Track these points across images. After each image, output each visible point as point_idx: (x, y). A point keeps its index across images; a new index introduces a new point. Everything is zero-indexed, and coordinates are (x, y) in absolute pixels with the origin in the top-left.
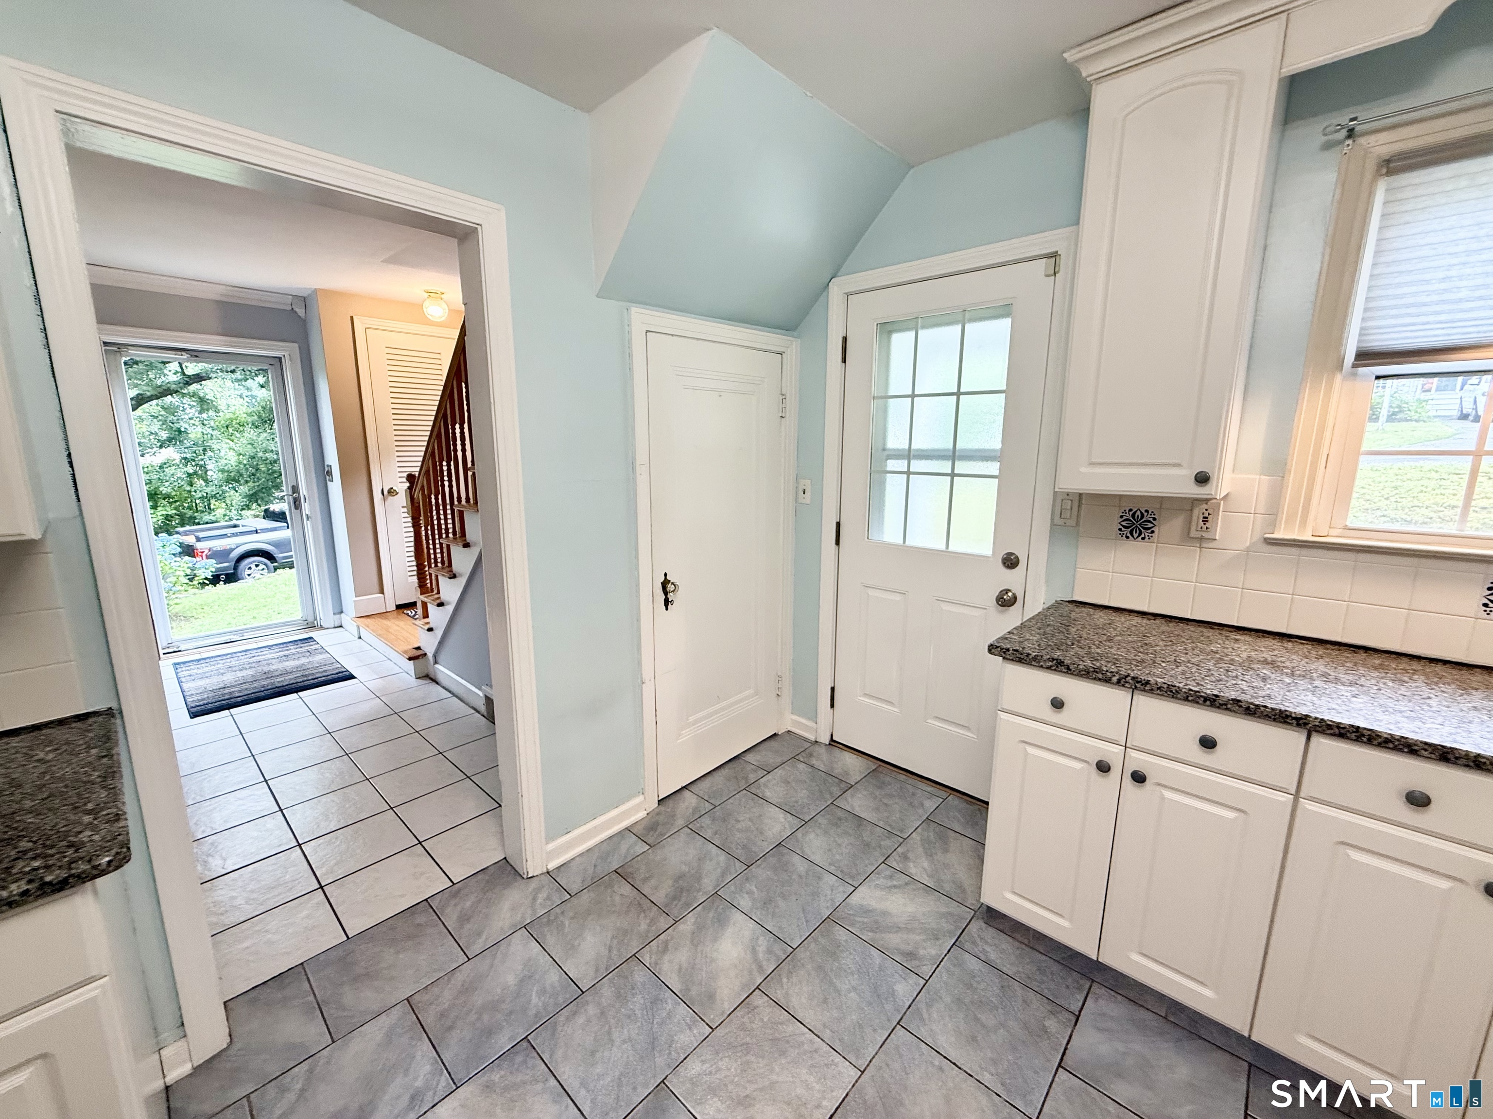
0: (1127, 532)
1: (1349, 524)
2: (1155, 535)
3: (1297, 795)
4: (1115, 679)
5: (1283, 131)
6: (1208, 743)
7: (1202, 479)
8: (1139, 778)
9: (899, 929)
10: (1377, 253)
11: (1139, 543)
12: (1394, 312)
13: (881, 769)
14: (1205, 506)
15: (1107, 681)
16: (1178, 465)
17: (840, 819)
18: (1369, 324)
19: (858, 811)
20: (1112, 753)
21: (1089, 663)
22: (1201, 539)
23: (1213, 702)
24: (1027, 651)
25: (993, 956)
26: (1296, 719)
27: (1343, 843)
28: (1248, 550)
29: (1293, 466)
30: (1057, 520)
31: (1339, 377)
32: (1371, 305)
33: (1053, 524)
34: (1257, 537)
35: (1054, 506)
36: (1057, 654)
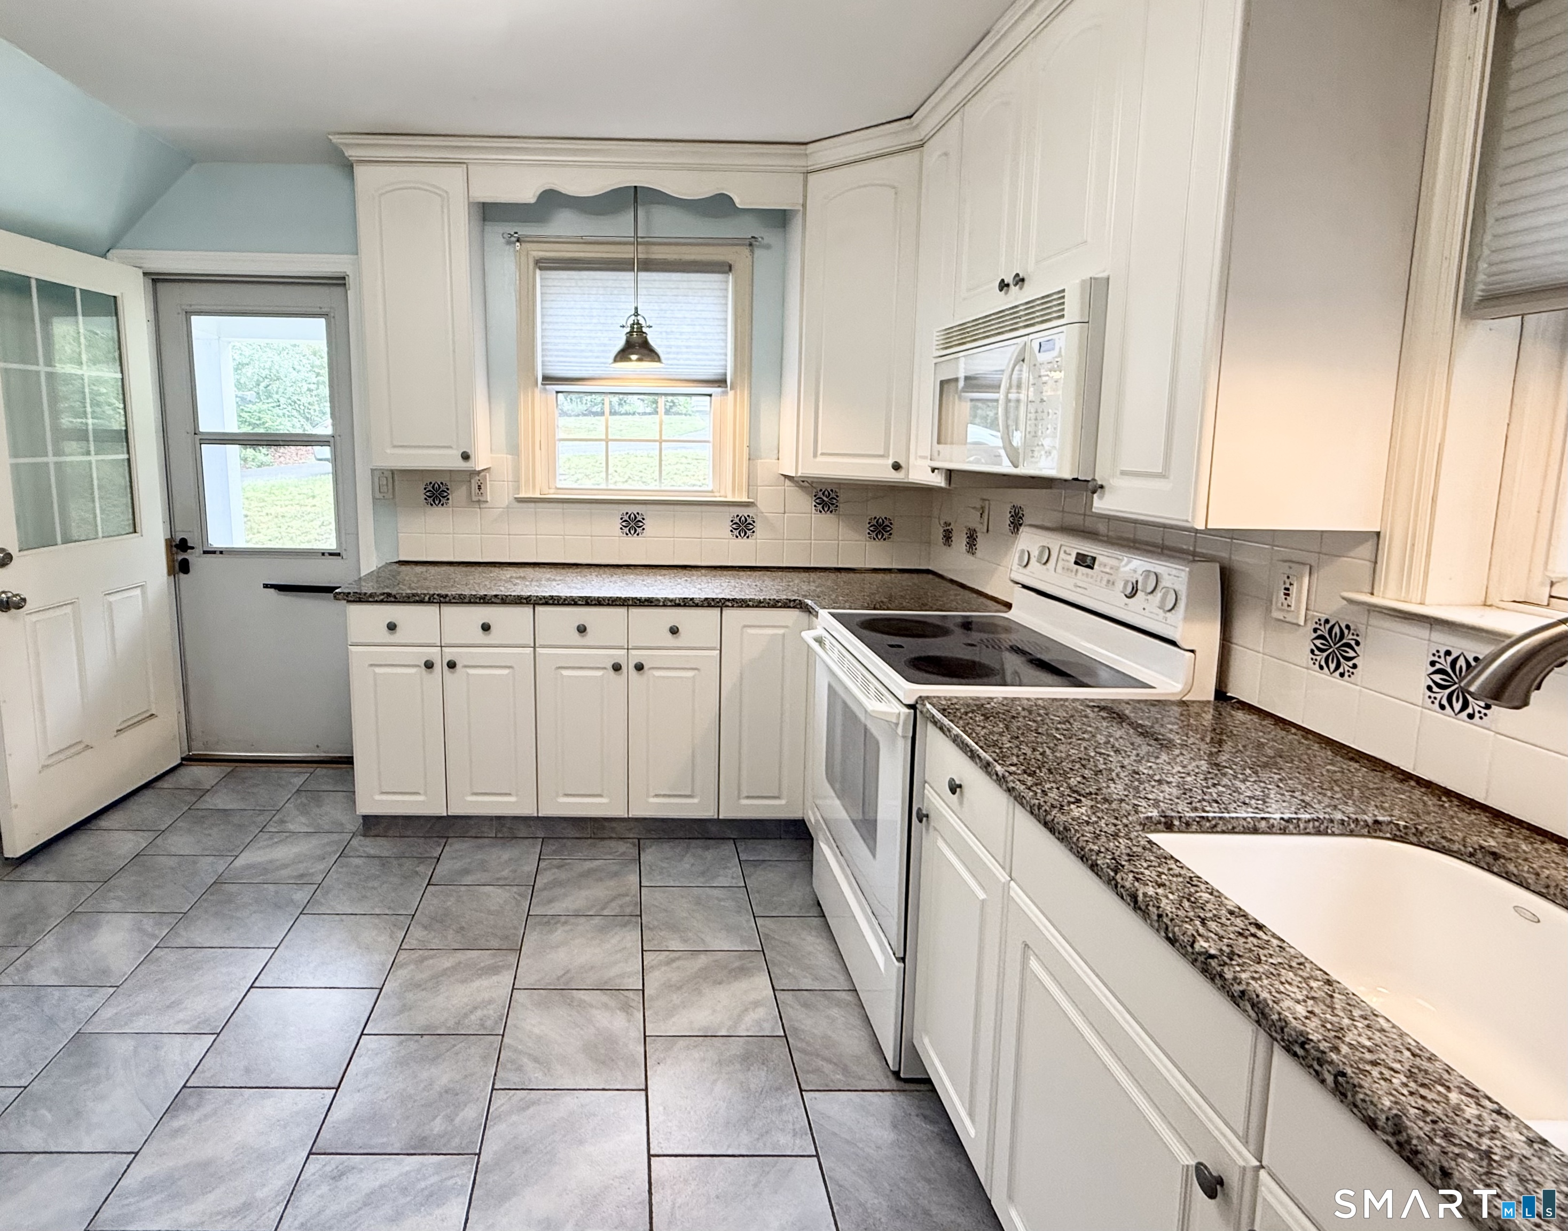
0: (430, 500)
1: (558, 486)
2: (450, 501)
3: (534, 647)
4: (427, 599)
5: (484, 225)
6: (486, 628)
7: (466, 457)
8: (452, 665)
9: (285, 866)
10: (543, 316)
11: (439, 509)
12: (556, 353)
13: (238, 769)
14: (477, 478)
15: (421, 602)
16: (450, 447)
17: (203, 817)
18: (546, 359)
19: (221, 806)
20: (433, 653)
21: (409, 591)
22: (479, 501)
23: (484, 600)
24: (364, 591)
25: (372, 852)
26: (526, 599)
27: (559, 668)
28: (508, 507)
29: (522, 448)
30: (378, 495)
31: (537, 391)
32: (545, 347)
33: (374, 498)
34: (511, 498)
35: (373, 483)
36: (387, 590)
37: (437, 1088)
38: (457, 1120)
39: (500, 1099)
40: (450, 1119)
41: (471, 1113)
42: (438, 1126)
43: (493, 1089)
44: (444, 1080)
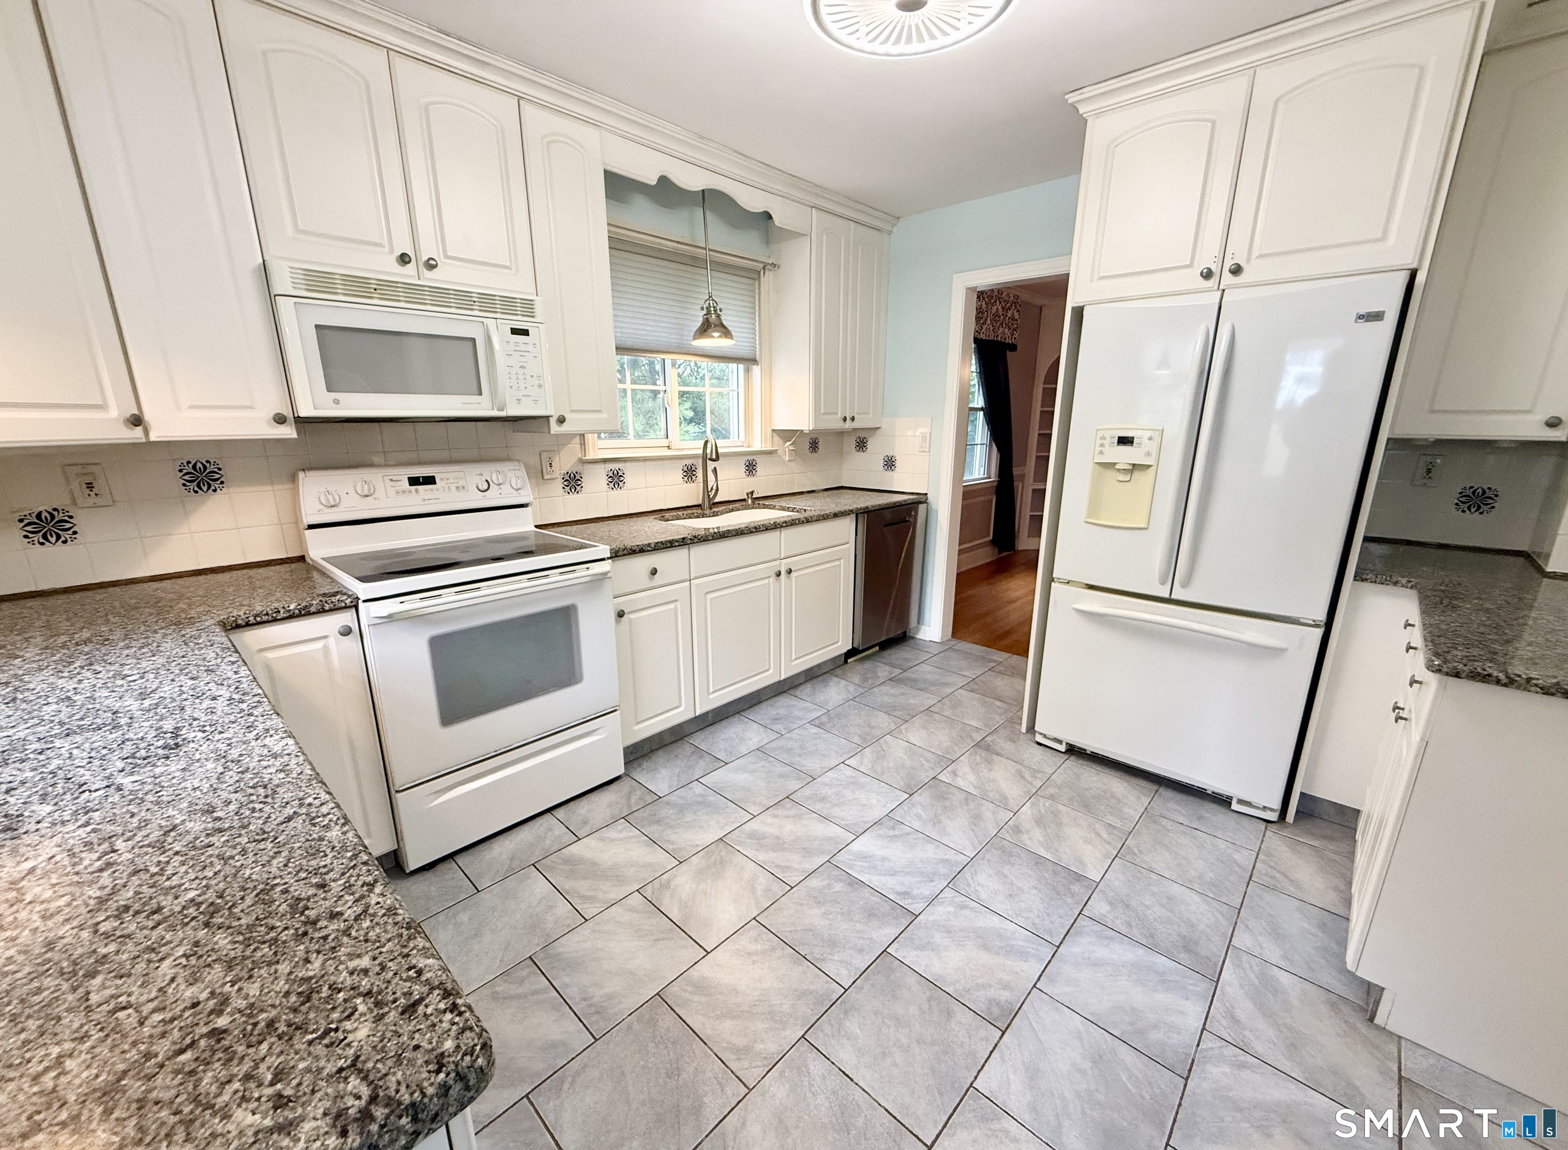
37: (823, 910)
38: (826, 882)
39: (793, 879)
40: (829, 886)
41: (814, 882)
42: (838, 887)
43: (792, 888)
44: (816, 911)
